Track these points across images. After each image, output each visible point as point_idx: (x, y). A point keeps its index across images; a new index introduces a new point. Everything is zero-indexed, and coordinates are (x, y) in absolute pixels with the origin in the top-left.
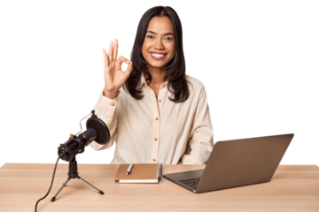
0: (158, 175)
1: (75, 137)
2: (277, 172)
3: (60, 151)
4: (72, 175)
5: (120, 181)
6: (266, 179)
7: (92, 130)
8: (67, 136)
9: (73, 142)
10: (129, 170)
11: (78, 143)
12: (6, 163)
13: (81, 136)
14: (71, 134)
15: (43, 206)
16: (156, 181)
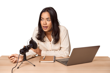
0: (54, 60)
1: (25, 47)
2: (94, 59)
3: (20, 51)
4: (24, 60)
5: (41, 62)
6: (91, 61)
7: (31, 44)
8: (23, 46)
9: (25, 48)
10: (44, 58)
11: (26, 49)
12: (2, 55)
13: (27, 46)
14: (24, 46)
15: (14, 70)
16: (53, 62)
